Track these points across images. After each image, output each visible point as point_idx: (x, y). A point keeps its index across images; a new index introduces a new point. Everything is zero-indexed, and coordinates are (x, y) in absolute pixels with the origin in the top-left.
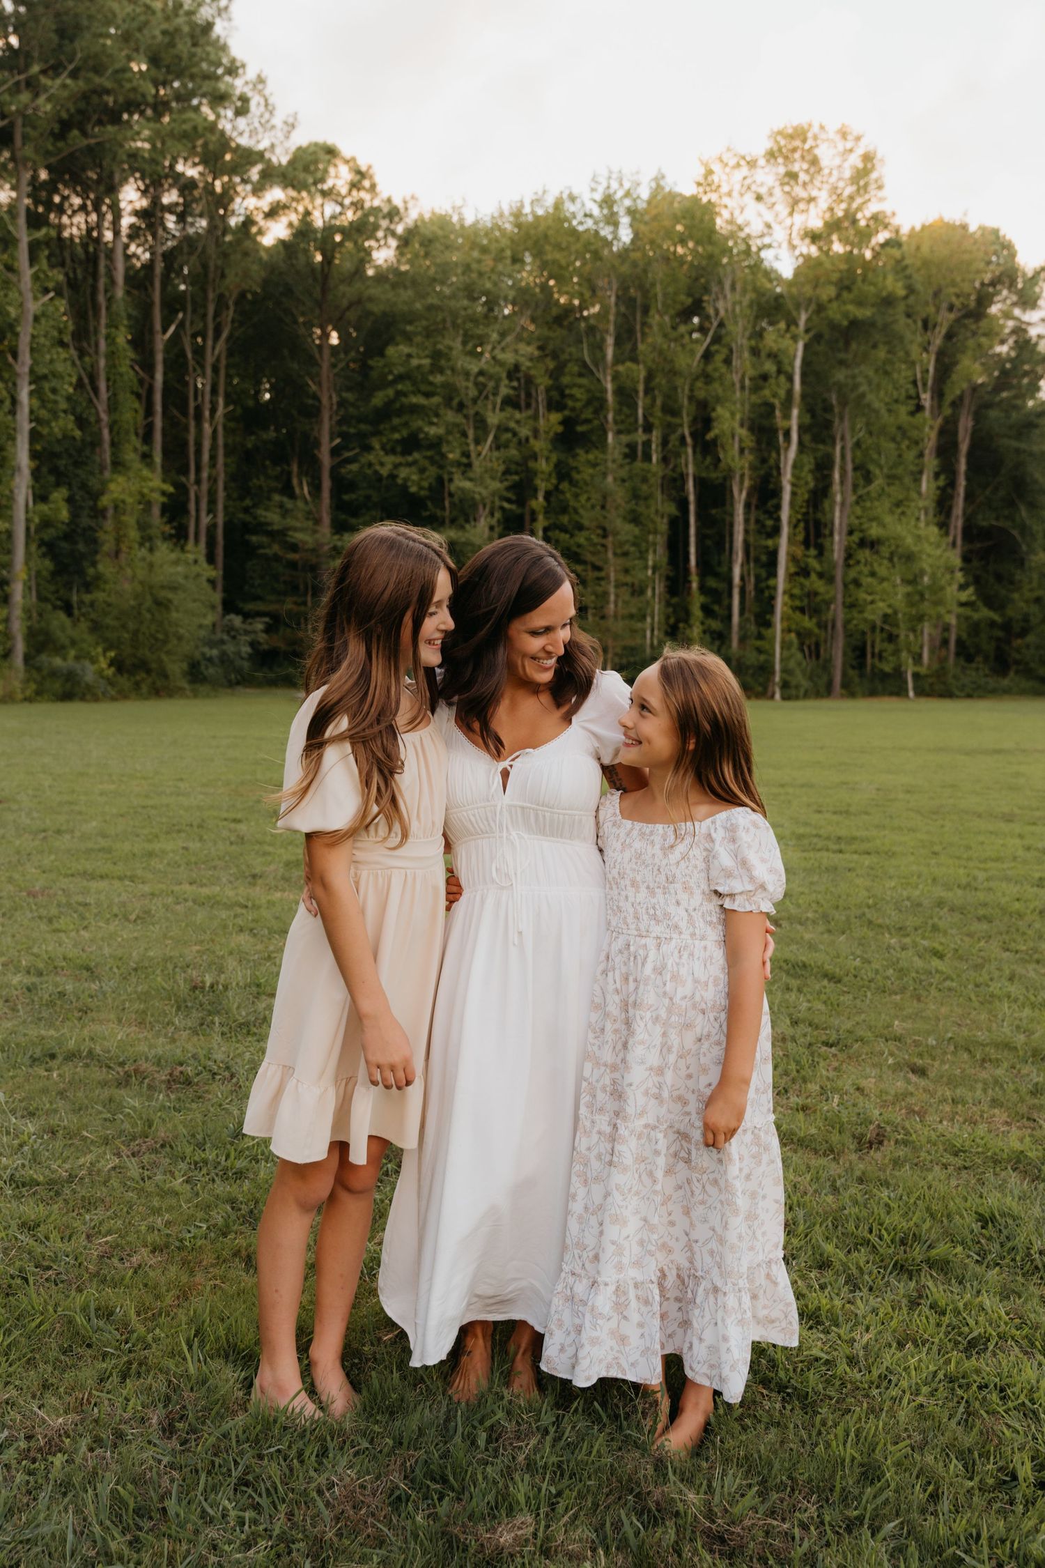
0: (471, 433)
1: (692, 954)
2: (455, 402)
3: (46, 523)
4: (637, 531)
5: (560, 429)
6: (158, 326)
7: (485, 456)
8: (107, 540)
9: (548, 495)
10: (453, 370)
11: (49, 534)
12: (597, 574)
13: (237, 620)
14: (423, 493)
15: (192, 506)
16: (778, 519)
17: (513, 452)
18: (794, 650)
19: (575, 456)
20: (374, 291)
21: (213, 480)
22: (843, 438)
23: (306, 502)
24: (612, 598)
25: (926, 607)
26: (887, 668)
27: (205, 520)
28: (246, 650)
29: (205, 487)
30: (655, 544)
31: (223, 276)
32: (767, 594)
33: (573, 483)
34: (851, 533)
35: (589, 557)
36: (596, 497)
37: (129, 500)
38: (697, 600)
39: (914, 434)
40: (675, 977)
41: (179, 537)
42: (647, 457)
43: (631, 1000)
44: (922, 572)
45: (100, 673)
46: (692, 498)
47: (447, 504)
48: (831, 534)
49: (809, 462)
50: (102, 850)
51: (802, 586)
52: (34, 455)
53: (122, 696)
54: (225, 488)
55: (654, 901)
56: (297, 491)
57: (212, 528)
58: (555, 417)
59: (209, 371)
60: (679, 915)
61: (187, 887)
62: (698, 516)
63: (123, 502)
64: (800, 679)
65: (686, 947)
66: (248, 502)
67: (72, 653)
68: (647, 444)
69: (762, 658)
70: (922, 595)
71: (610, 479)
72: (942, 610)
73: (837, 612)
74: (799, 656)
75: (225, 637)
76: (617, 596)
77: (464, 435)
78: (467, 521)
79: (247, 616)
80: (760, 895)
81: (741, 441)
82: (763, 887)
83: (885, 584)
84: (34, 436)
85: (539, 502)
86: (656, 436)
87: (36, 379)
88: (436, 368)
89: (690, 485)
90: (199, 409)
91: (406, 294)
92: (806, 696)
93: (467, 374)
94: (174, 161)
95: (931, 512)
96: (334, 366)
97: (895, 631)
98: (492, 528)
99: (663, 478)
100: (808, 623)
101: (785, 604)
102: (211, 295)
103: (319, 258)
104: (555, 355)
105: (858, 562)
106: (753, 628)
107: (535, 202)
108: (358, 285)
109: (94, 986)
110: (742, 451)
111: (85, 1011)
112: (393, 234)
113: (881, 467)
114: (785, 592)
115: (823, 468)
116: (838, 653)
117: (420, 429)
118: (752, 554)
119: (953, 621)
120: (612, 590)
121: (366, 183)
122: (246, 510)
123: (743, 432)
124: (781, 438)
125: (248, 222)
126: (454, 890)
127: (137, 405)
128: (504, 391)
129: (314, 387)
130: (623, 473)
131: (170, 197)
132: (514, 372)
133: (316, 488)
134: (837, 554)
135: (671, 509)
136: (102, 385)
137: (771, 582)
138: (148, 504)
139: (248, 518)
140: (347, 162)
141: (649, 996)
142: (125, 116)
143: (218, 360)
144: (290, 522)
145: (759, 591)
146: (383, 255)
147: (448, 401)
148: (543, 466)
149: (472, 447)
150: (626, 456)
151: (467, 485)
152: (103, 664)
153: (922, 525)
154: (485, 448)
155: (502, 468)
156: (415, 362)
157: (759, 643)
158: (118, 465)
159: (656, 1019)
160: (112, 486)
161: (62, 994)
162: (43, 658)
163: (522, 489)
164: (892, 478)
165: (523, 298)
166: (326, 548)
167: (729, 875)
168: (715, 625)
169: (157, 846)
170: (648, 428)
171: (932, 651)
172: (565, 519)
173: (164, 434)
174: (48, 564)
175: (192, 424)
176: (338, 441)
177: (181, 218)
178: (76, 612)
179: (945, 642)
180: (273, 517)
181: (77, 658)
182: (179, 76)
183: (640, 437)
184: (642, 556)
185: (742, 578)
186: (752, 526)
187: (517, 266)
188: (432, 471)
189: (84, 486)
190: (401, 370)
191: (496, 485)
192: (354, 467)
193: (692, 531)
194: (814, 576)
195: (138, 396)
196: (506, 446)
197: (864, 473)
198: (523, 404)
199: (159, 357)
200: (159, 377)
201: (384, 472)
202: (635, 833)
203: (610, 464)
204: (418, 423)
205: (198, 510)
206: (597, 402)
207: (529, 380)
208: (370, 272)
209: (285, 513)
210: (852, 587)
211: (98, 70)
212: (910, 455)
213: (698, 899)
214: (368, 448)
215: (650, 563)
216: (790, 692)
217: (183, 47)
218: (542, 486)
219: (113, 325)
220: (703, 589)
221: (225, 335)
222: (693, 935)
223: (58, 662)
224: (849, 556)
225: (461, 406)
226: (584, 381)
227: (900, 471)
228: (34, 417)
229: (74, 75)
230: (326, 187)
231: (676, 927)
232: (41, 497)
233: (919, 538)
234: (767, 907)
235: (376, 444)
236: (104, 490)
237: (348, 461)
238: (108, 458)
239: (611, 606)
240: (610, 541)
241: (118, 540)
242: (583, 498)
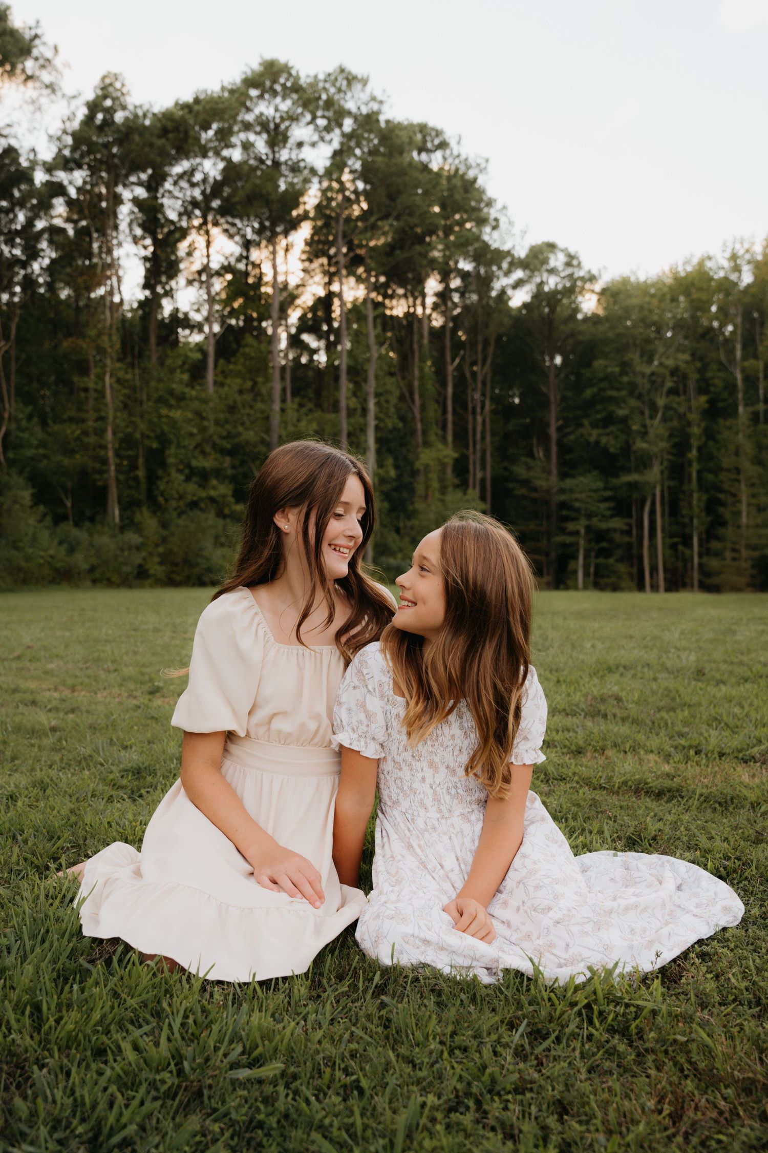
0: (647, 412)
2: (636, 394)
3: (383, 480)
4: (760, 470)
5: (706, 406)
6: (449, 359)
7: (656, 426)
8: (420, 488)
9: (700, 449)
10: (635, 373)
11: (387, 487)
12: (732, 498)
14: (618, 452)
15: (471, 467)
17: (675, 423)
19: (718, 423)
20: (583, 327)
21: (484, 452)
23: (542, 461)
24: (744, 514)
29: (478, 455)
31: (487, 326)
33: (717, 441)
35: (726, 486)
36: (732, 448)
37: (433, 464)
41: (464, 485)
42: (766, 421)
47: (632, 458)
52: (378, 440)
54: (492, 456)
56: (536, 454)
57: (484, 479)
58: (703, 399)
59: (479, 385)
63: (429, 465)
66: (506, 463)
67: (400, 556)
68: (766, 412)
71: (740, 436)
76: (748, 512)
77: (642, 413)
78: (645, 467)
84: (377, 428)
85: (693, 454)
87: (377, 395)
88: (625, 373)
90: (474, 408)
91: (602, 328)
93: (643, 375)
94: (457, 262)
96: (557, 376)
98: (662, 472)
102: (480, 339)
103: (547, 310)
104: (701, 359)
107: (685, 263)
108: (571, 325)
112: (593, 291)
117: (614, 412)
120: (744, 509)
121: (575, 262)
122: (506, 469)
125: (503, 292)
127: (436, 406)
128: (669, 384)
129: (544, 389)
130: (750, 431)
131: (455, 283)
132: (674, 372)
133: (548, 453)
136: (417, 397)
138: (444, 466)
139: (507, 474)
140: (562, 251)
142: (428, 239)
143: (485, 376)
144: (532, 474)
146: (589, 304)
147: (631, 393)
148: (696, 430)
149: (648, 422)
150: (752, 420)
151: (645, 445)
154: (656, 422)
155: (668, 433)
156: (610, 370)
158: (426, 444)
160: (422, 456)
162: (383, 559)
163: (680, 445)
165: (679, 326)
166: (555, 490)
170: (766, 401)
172: (712, 464)
173: (454, 424)
174: (386, 505)
175: (470, 417)
176: (561, 422)
177: (462, 295)
178: (402, 532)
180: (520, 471)
182: (457, 211)
183: (761, 407)
187: (674, 304)
188: (623, 437)
189: (405, 459)
190: (601, 375)
191: (664, 445)
192: (572, 437)
195: (437, 402)
196: (671, 419)
198: (681, 391)
199: (450, 378)
200: (450, 390)
201: (592, 439)
203: (742, 427)
204: (613, 407)
205: (475, 469)
206: (731, 387)
207: (685, 377)
208: (580, 316)
209: (529, 468)
211: (411, 214)
214: (581, 425)
217: (457, 197)
218: (695, 443)
219: (422, 360)
221: (489, 361)
223: (392, 561)
225: (640, 396)
226: (721, 374)
228: (377, 418)
229: (397, 218)
230: (549, 267)
232: (381, 464)
235: (586, 422)
236: (418, 458)
237: (568, 434)
238: (420, 439)
239: (744, 520)
240: (742, 477)
241: (427, 488)
242: (723, 450)
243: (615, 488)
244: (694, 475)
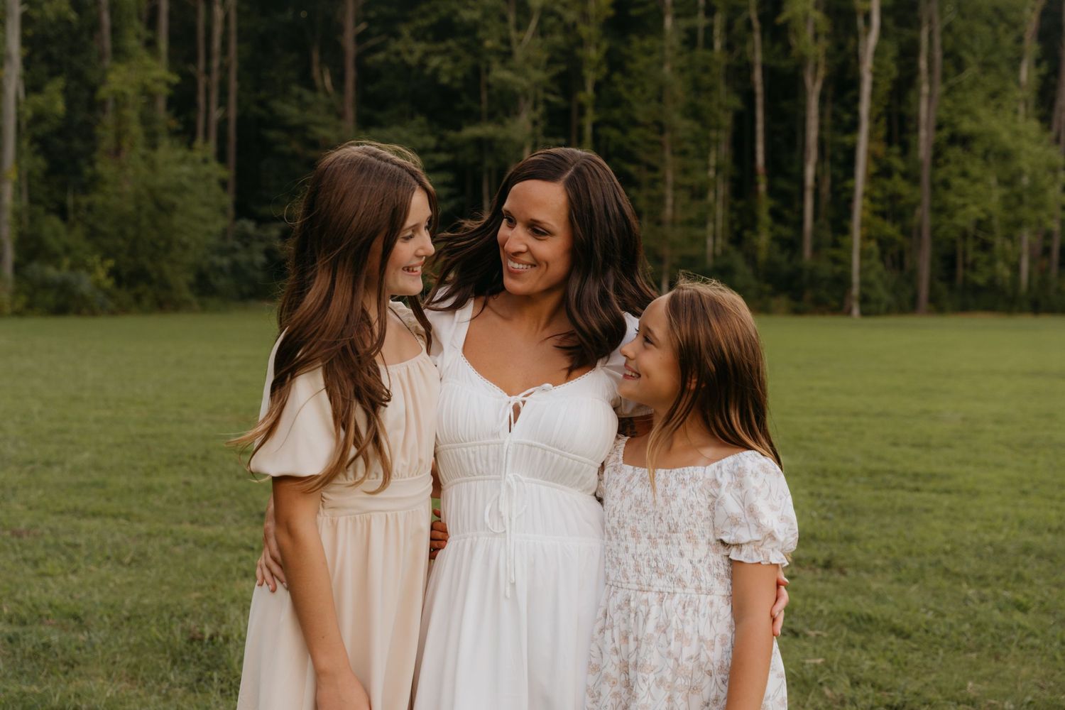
0: (512, 18)
1: (696, 611)
3: (39, 118)
4: (697, 127)
5: (611, 12)
7: (527, 43)
8: (106, 134)
9: (597, 87)
11: (42, 129)
12: (651, 175)
13: (250, 226)
14: (457, 85)
15: (201, 99)
16: (856, 114)
17: (558, 39)
18: (875, 260)
19: (628, 43)
21: (224, 71)
22: (930, 22)
23: (327, 94)
24: (669, 201)
25: (1025, 212)
26: (980, 280)
27: (216, 114)
28: (260, 259)
29: (215, 77)
30: (717, 141)
32: (844, 195)
33: (626, 73)
34: (939, 127)
35: (642, 155)
36: (652, 87)
37: (130, 92)
38: (764, 205)
39: (1013, 16)
40: (680, 636)
41: (187, 134)
42: (709, 45)
43: (632, 661)
44: (1020, 173)
45: (98, 285)
46: (759, 89)
47: (484, 96)
48: (917, 130)
49: (892, 50)
50: (95, 484)
51: (884, 189)
52: (25, 41)
53: (121, 310)
54: (239, 78)
55: (656, 552)
56: (318, 82)
57: (223, 123)
60: (683, 567)
61: (187, 527)
62: (767, 111)
63: (124, 94)
64: (881, 292)
65: (691, 602)
66: (263, 94)
67: (67, 262)
68: (709, 29)
69: (838, 269)
70: (1020, 200)
71: (667, 69)
72: (1043, 214)
73: (924, 217)
74: (880, 267)
75: (238, 245)
76: (675, 199)
77: (504, 19)
78: (507, 114)
79: (261, 221)
80: (768, 545)
81: (815, 25)
82: (771, 536)
83: (979, 187)
84: (26, 20)
85: (587, 95)
86: (719, 20)
89: (758, 75)
92: (889, 311)
95: (1031, 104)
97: (990, 238)
98: (535, 123)
99: (728, 67)
100: (890, 230)
101: (864, 208)
105: (947, 161)
106: (827, 235)
109: (82, 637)
110: (816, 36)
111: (71, 664)
113: (974, 54)
114: (865, 194)
115: (908, 54)
116: (924, 263)
117: (455, 13)
118: (828, 151)
119: (1055, 226)
120: (669, 193)
122: (262, 104)
123: (817, 15)
124: (860, 22)
126: (438, 538)
130: (682, 62)
133: (339, 80)
134: (923, 150)
135: (736, 102)
137: (849, 184)
138: (150, 97)
141: (652, 656)
144: (310, 116)
145: (835, 193)
148: (593, 54)
149: (513, 34)
150: (685, 42)
151: (507, 75)
152: (101, 274)
153: (1021, 118)
154: (528, 36)
155: (545, 56)
157: (835, 252)
158: (120, 53)
159: (661, 682)
160: (112, 77)
161: (47, 646)
162: (35, 268)
163: (568, 81)
164: (987, 66)
167: (735, 522)
168: (787, 232)
169: (156, 481)
170: (710, 11)
171: (1032, 261)
172: (617, 113)
173: (171, 17)
174: (41, 162)
175: (202, 7)
176: (363, 26)
178: (72, 217)
179: (1047, 251)
180: (290, 111)
181: (73, 268)
183: (701, 21)
184: (703, 156)
185: (816, 179)
186: (828, 121)
188: (468, 60)
189: (81, 76)
191: (539, 75)
192: (380, 56)
193: (760, 126)
194: (897, 177)
196: (551, 31)
197: (955, 61)
202: (636, 478)
203: (668, 53)
204: (453, 5)
205: (208, 103)
209: (304, 106)
210: (940, 190)
212: (1008, 41)
213: (703, 549)
214: (397, 35)
215: (712, 161)
216: (870, 307)
218: (590, 77)
220: (772, 191)
222: (698, 589)
223: (51, 272)
224: (938, 154)
227: (995, 58)
231: (680, 580)
232: (33, 86)
233: (1017, 134)
234: (778, 558)
235: (405, 30)
236: (103, 81)
237: (375, 50)
238: (108, 44)
239: (668, 212)
240: (667, 138)
241: (119, 136)
242: (637, 90)
243: (453, 148)
244: (588, 130)
